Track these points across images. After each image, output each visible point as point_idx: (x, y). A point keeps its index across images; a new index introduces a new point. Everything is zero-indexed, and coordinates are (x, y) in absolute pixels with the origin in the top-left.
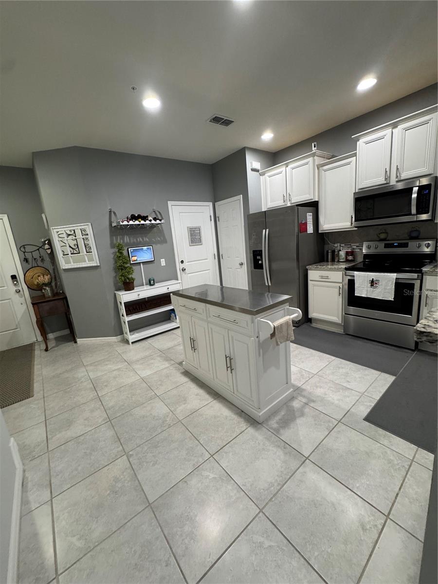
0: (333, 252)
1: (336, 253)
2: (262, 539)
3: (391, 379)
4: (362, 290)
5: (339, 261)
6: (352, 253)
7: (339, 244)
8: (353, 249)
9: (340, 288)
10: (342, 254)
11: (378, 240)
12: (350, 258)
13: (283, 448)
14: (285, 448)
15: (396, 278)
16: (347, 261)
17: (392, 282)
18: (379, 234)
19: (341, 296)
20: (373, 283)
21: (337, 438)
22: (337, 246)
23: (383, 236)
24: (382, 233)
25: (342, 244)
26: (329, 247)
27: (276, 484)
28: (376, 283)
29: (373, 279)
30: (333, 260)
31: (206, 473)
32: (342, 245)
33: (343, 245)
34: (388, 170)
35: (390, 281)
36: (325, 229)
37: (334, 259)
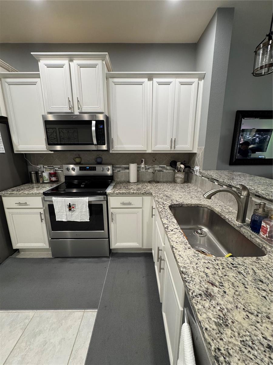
0: (37, 173)
1: (40, 174)
4: (62, 215)
5: (43, 183)
6: (55, 174)
7: (42, 166)
8: (56, 170)
9: (41, 214)
10: (46, 175)
11: (75, 163)
12: (54, 179)
15: (89, 201)
16: (51, 182)
17: (86, 205)
18: (75, 158)
20: (70, 207)
22: (41, 168)
23: (78, 160)
24: (76, 158)
25: (45, 165)
26: (32, 168)
29: (70, 204)
32: (45, 167)
33: (47, 167)
34: (71, 99)
35: (84, 204)
37: (39, 180)
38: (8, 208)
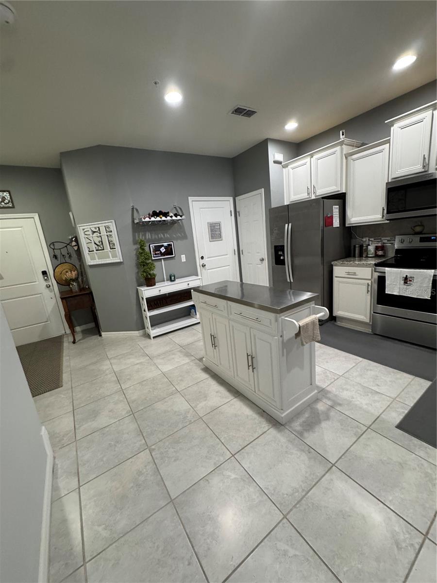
0: (361, 247)
1: (364, 248)
2: (286, 547)
3: (427, 384)
4: (394, 287)
5: (367, 257)
6: (382, 248)
7: (367, 239)
8: (384, 243)
9: (368, 285)
10: (371, 248)
11: (413, 233)
12: (380, 253)
13: (307, 452)
14: (309, 453)
15: (434, 275)
16: (376, 256)
17: (429, 279)
18: (414, 227)
19: (369, 293)
20: (406, 280)
21: (367, 445)
22: (366, 241)
23: (418, 229)
24: (416, 226)
25: (371, 238)
26: (356, 242)
27: (300, 490)
28: (411, 281)
29: (407, 276)
30: (361, 256)
31: (228, 473)
32: (371, 239)
33: (373, 239)
34: (426, 157)
35: (426, 278)
36: (353, 222)
37: (362, 253)
38: (336, 277)
